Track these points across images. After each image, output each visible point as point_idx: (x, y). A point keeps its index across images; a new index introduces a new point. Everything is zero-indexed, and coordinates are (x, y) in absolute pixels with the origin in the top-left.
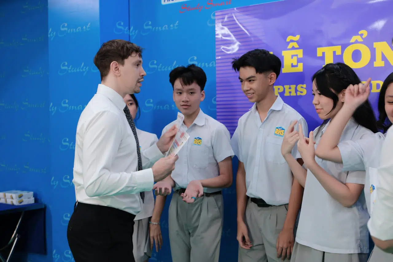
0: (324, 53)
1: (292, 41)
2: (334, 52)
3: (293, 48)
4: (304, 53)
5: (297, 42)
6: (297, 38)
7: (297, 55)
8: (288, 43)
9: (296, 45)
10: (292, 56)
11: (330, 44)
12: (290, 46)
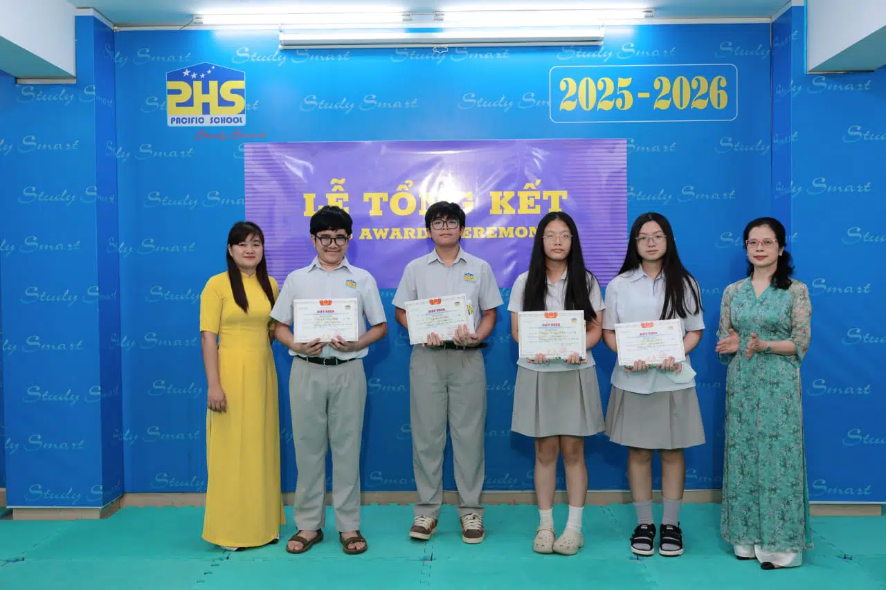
0: (370, 199)
1: (336, 184)
2: (381, 199)
3: (338, 191)
4: (350, 197)
5: (343, 186)
6: (343, 181)
7: (343, 199)
8: (333, 186)
9: (341, 189)
10: (337, 200)
11: (378, 190)
12: (335, 189)
